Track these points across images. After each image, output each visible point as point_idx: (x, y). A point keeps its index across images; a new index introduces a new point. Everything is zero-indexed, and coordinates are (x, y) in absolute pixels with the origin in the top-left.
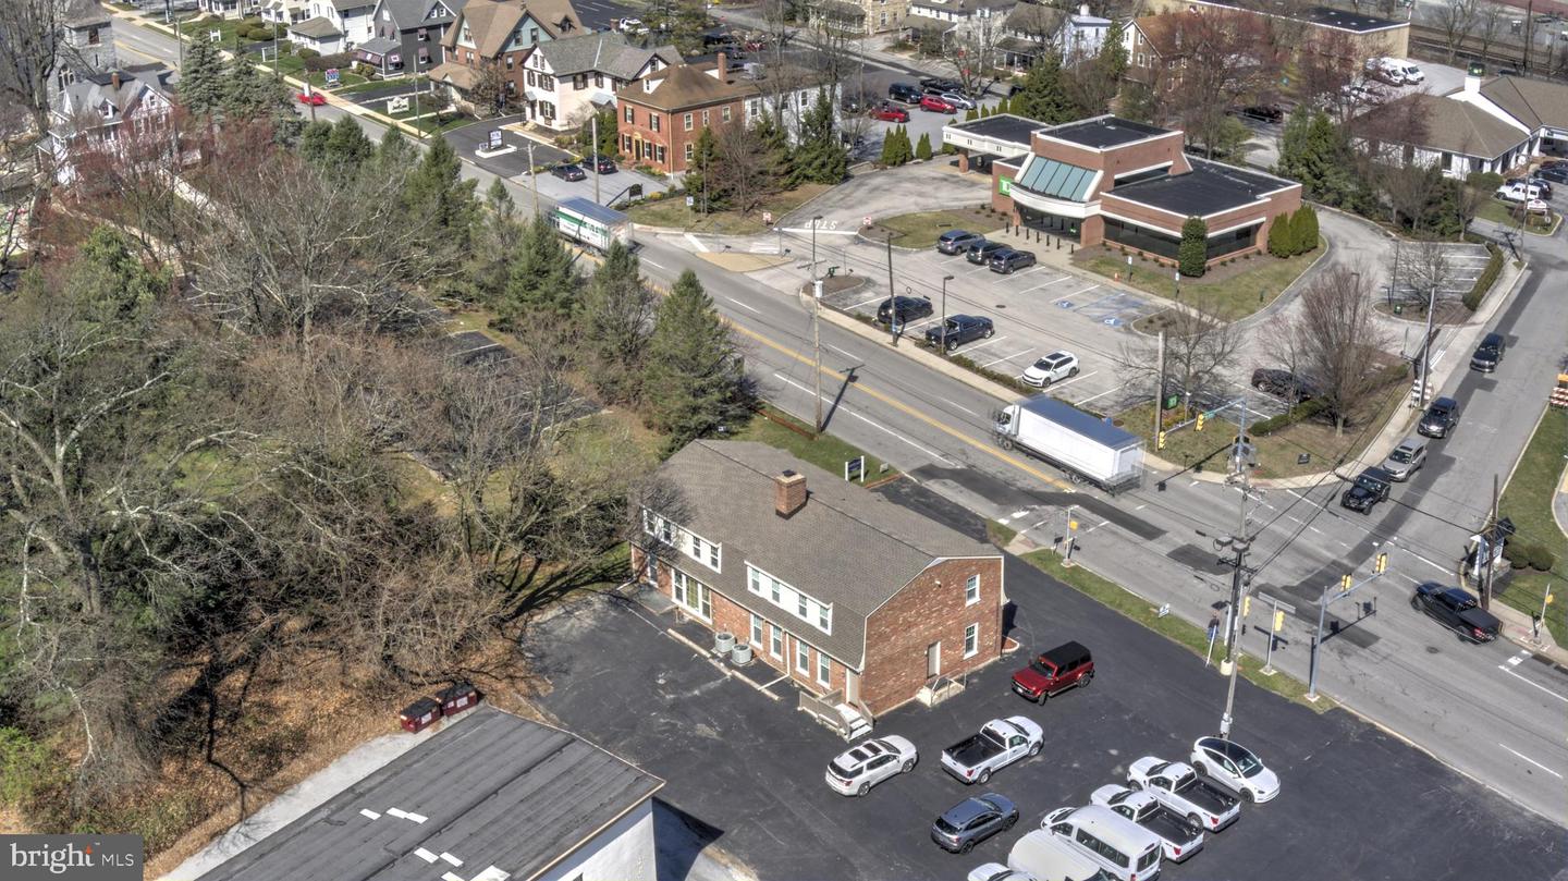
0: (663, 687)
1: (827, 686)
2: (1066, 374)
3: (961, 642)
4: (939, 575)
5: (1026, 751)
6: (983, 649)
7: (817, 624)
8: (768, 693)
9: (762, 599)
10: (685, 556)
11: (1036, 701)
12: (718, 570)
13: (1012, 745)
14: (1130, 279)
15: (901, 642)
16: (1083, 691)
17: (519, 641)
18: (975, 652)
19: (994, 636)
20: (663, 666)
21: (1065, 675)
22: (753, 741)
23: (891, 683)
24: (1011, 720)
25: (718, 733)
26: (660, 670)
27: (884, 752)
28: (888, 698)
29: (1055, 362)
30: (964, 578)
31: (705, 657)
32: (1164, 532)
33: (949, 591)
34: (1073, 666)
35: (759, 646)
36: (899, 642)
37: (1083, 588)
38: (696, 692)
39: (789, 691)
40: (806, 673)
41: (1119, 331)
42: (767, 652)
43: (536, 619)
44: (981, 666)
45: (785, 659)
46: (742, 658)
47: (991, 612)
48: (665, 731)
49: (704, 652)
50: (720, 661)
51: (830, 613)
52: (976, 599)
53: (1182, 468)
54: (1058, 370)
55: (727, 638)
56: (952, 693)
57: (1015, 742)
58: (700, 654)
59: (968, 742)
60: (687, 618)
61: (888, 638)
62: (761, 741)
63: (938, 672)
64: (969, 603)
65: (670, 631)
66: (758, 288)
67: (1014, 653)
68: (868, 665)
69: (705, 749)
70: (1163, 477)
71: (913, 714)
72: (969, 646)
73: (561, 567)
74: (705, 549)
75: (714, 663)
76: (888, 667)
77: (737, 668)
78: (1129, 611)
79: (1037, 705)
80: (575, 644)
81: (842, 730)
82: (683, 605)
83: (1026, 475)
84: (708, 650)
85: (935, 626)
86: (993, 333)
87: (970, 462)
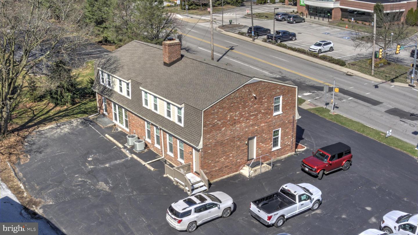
0: (89, 162)
1: (183, 161)
2: (328, 49)
3: (270, 138)
4: (255, 90)
5: (310, 205)
6: (284, 146)
7: (176, 121)
8: (148, 166)
9: (150, 110)
10: (116, 92)
11: (316, 177)
12: (130, 98)
13: (300, 200)
14: (352, 28)
15: (229, 132)
16: (346, 172)
17: (25, 138)
18: (279, 147)
19: (291, 139)
20: (94, 151)
21: (335, 160)
22: (129, 193)
23: (222, 160)
24: (300, 185)
25: (110, 187)
26: (92, 153)
27: (209, 201)
28: (220, 170)
29: (323, 43)
30: (272, 96)
31: (120, 148)
32: (382, 103)
33: (262, 103)
34: (340, 155)
35: (149, 141)
36: (228, 132)
37: (342, 123)
38: (107, 165)
39: (160, 165)
40: (172, 155)
41: (350, 40)
42: (153, 144)
43: (40, 129)
44: (283, 157)
45: (161, 148)
46: (139, 147)
47: (289, 122)
48: (78, 185)
49: (120, 146)
50: (128, 149)
51: (183, 111)
52: (280, 112)
53: (385, 81)
54: (325, 47)
55: (133, 137)
56: (263, 170)
57: (303, 198)
58: (118, 146)
59: (269, 198)
60: (120, 130)
61: (219, 129)
62: (135, 193)
63: (255, 157)
64: (275, 114)
65: (107, 135)
66: (200, 27)
67: (303, 151)
68: (205, 145)
69: (97, 196)
70: (376, 84)
71: (237, 181)
72: (275, 144)
73: (65, 107)
74: (124, 85)
75: (124, 150)
76: (220, 149)
77: (135, 154)
78: (368, 134)
79: (317, 179)
80: (54, 140)
81: (187, 188)
82: (117, 123)
83: (310, 80)
84: (123, 144)
85: (252, 125)
86: (296, 39)
87: (283, 75)
